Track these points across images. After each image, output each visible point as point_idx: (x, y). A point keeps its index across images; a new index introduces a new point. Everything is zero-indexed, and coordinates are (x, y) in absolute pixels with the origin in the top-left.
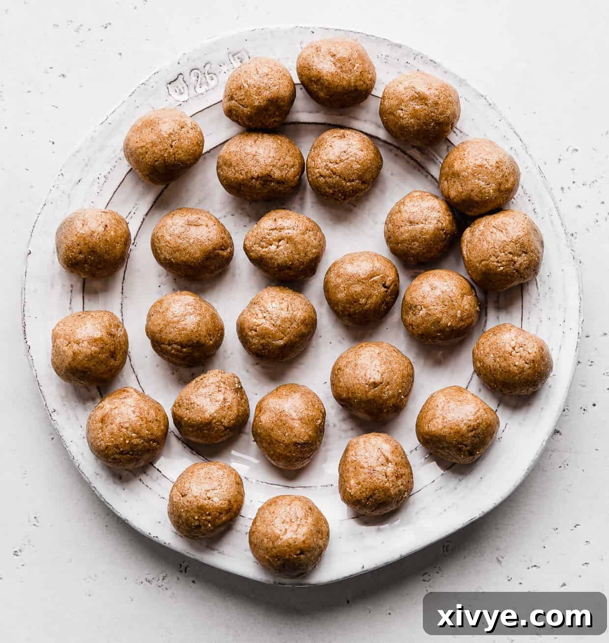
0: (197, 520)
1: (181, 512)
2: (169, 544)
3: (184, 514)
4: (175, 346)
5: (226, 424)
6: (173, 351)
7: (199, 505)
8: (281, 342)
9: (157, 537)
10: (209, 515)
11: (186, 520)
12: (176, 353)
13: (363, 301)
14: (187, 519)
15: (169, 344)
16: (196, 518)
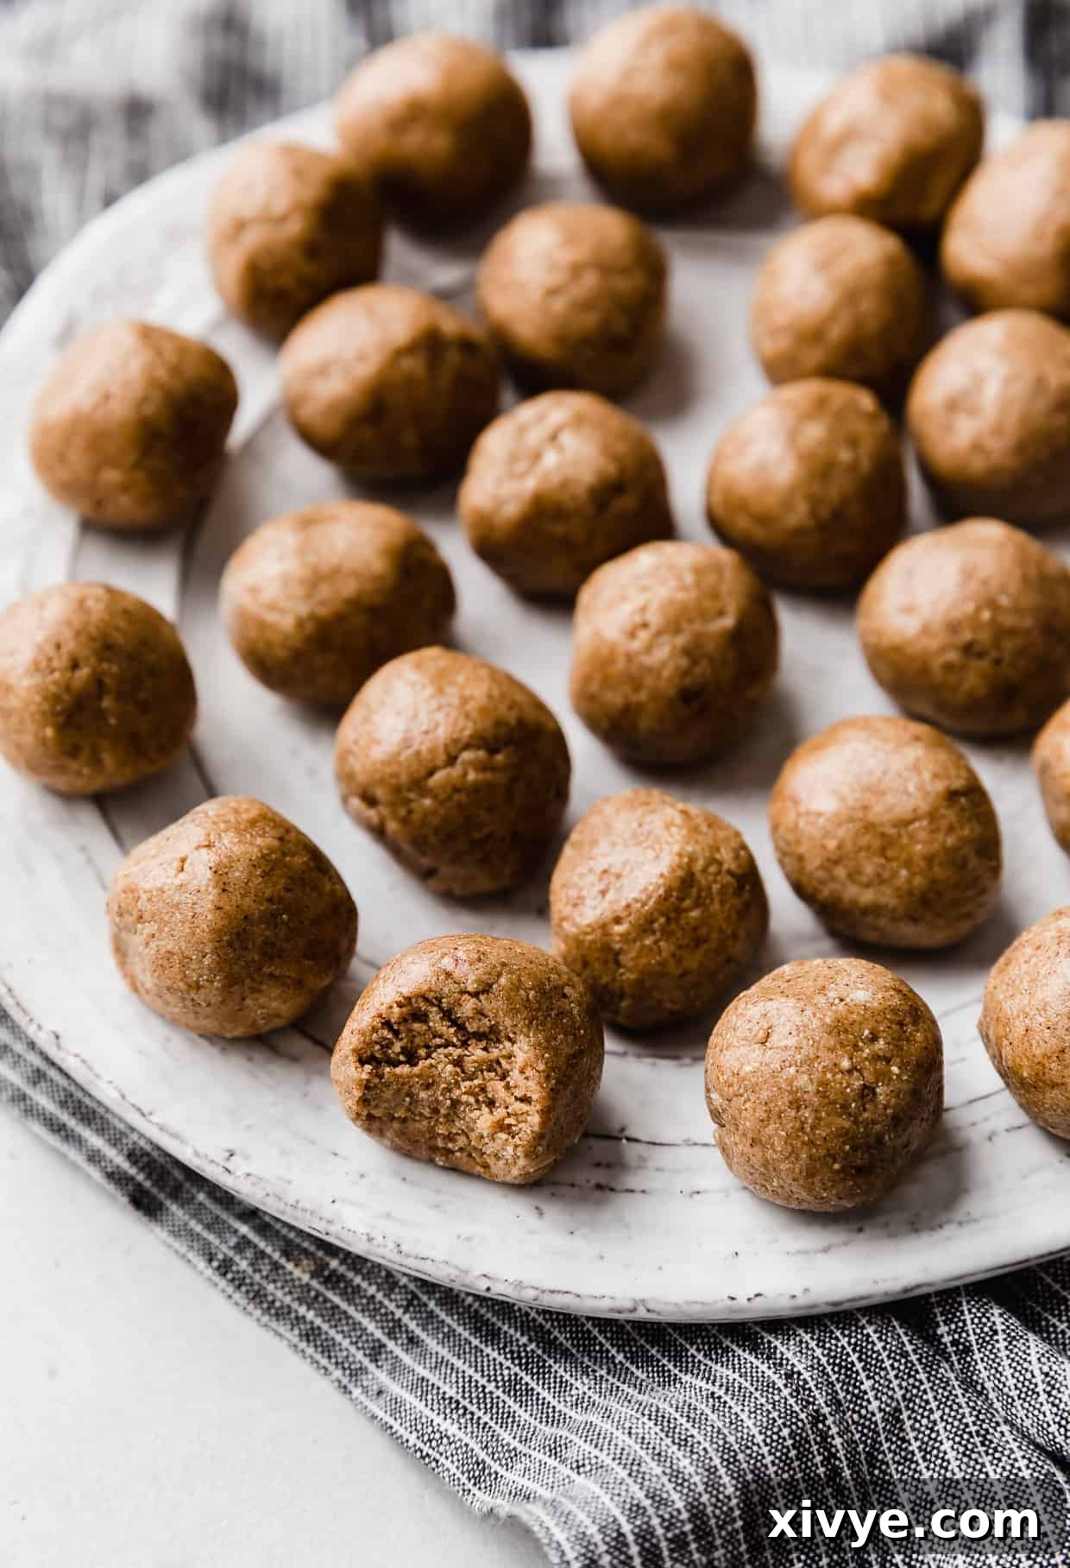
0: (850, 1072)
1: (790, 1082)
2: (806, 1290)
3: (803, 1080)
4: (467, 756)
5: (733, 866)
6: (472, 776)
7: (828, 1020)
8: (728, 622)
9: (758, 1295)
10: (874, 1038)
11: (824, 1095)
12: (481, 776)
13: (845, 456)
14: (823, 1087)
15: (451, 760)
16: (846, 1064)
